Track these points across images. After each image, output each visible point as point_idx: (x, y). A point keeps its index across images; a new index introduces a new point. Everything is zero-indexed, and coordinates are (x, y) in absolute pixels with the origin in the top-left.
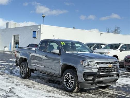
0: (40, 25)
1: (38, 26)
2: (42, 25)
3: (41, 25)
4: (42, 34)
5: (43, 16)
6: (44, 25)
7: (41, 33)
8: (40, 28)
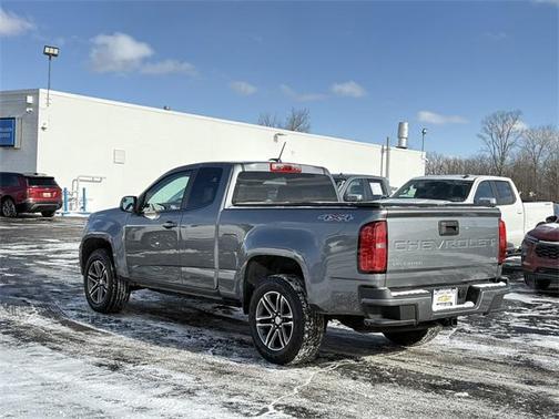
0: (36, 94)
1: (24, 94)
2: (43, 92)
3: (41, 90)
4: (43, 128)
5: (47, 50)
6: (51, 92)
7: (40, 126)
8: (36, 106)
